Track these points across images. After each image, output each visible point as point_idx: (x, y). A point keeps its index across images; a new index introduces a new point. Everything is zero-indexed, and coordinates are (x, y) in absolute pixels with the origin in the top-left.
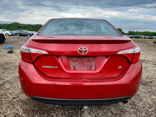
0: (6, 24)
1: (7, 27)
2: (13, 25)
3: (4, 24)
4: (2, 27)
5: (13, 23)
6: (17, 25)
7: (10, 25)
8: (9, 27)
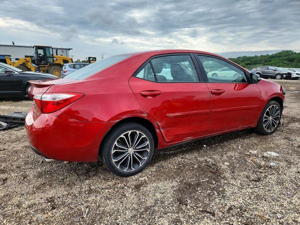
0: (265, 56)
1: (266, 61)
2: (279, 57)
3: (262, 56)
4: (257, 61)
5: (279, 53)
6: (286, 56)
7: (273, 57)
8: (270, 61)
